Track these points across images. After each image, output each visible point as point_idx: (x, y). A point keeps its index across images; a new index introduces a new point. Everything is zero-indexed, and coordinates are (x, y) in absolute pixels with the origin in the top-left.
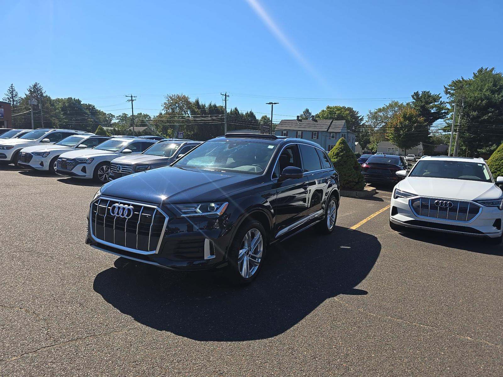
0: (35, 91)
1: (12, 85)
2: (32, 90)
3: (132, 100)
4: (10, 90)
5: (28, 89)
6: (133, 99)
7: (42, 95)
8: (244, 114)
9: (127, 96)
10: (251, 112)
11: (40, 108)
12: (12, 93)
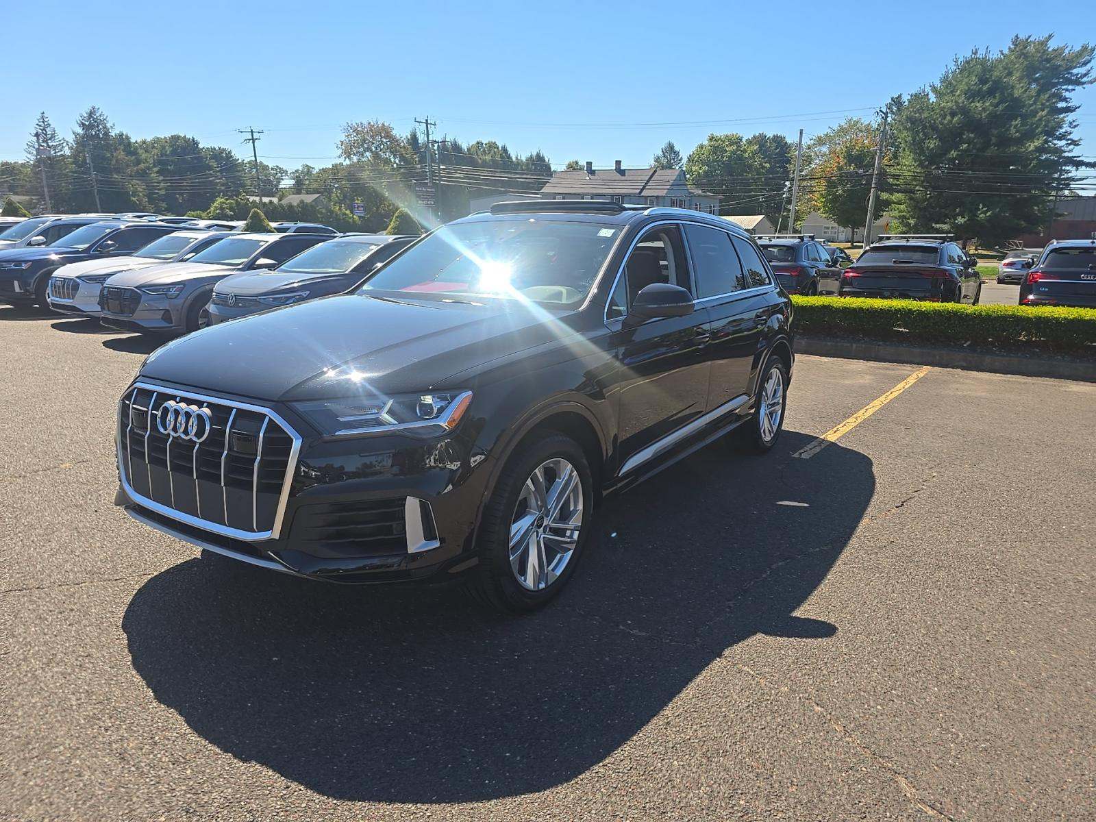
0: (92, 126)
1: (43, 113)
2: (87, 123)
3: (253, 140)
4: (40, 126)
5: (79, 122)
6: (254, 137)
7: (107, 134)
8: (524, 159)
9: (242, 132)
10: (538, 155)
11: (88, 162)
12: (44, 132)
